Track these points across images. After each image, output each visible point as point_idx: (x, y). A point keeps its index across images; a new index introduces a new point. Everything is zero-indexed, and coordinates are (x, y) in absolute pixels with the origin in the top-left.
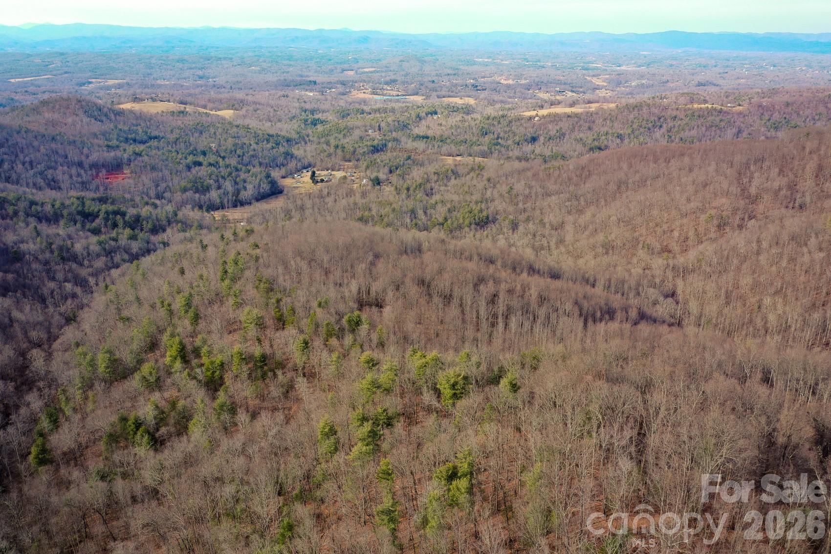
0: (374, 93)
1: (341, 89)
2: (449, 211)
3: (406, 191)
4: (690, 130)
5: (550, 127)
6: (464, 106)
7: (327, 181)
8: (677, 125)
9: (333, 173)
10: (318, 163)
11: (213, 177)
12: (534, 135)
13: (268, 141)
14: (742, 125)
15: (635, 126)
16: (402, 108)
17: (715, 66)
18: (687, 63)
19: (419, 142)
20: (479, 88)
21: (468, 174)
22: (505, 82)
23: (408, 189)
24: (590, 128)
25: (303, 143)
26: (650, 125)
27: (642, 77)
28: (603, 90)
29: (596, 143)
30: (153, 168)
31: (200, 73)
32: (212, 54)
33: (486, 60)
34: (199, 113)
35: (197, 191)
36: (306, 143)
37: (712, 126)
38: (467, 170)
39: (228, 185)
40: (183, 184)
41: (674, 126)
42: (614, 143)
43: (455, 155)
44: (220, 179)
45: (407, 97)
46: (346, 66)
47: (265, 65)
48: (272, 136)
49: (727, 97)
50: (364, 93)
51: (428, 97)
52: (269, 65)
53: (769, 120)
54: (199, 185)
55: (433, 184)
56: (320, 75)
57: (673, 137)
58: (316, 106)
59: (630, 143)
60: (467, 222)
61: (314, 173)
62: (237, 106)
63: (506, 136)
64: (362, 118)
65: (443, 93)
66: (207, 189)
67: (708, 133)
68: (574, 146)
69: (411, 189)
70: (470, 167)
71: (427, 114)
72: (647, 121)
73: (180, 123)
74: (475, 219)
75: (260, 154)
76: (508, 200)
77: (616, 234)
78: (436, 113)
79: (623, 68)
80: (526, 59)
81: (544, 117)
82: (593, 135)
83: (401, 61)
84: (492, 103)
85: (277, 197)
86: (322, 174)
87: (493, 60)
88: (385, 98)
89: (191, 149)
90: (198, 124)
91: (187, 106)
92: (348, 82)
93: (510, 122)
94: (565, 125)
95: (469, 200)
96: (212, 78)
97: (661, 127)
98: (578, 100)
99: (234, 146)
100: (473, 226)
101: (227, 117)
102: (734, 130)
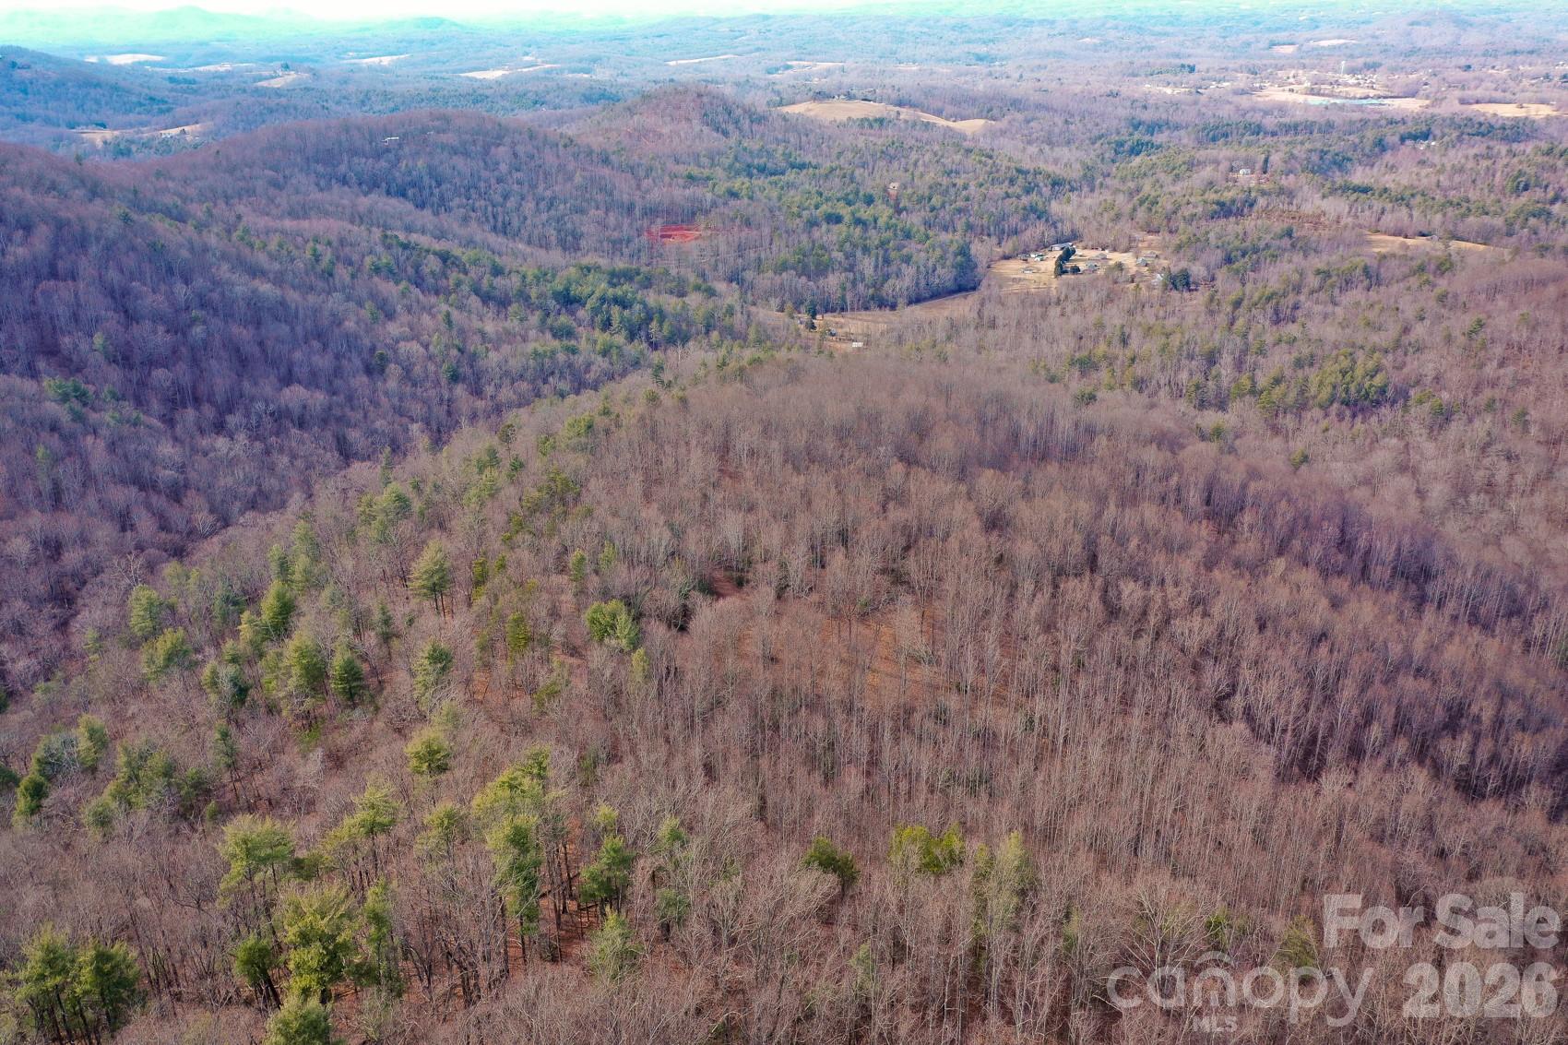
0: (1309, 92)
1: (1243, 82)
7: (1083, 273)
9: (1110, 255)
11: (848, 246)
13: (1011, 182)
19: (1337, 200)
21: (1405, 277)
30: (746, 223)
31: (984, 50)
34: (921, 123)
35: (804, 271)
36: (1091, 190)
38: (1405, 270)
40: (785, 255)
43: (1410, 233)
44: (859, 252)
45: (1385, 101)
46: (1284, 35)
47: (1113, 35)
48: (1027, 173)
50: (1290, 90)
51: (1436, 101)
52: (1124, 35)
54: (811, 260)
55: (1303, 298)
56: (1214, 54)
60: (1324, 395)
65: (1481, 93)
66: (822, 270)
69: (1246, 303)
70: (1415, 264)
71: (1403, 140)
74: (1347, 390)
78: (1426, 136)
86: (1084, 256)
88: (1327, 100)
89: (849, 190)
91: (903, 110)
92: (1269, 67)
96: (1002, 59)
99: (931, 188)
100: (1335, 408)
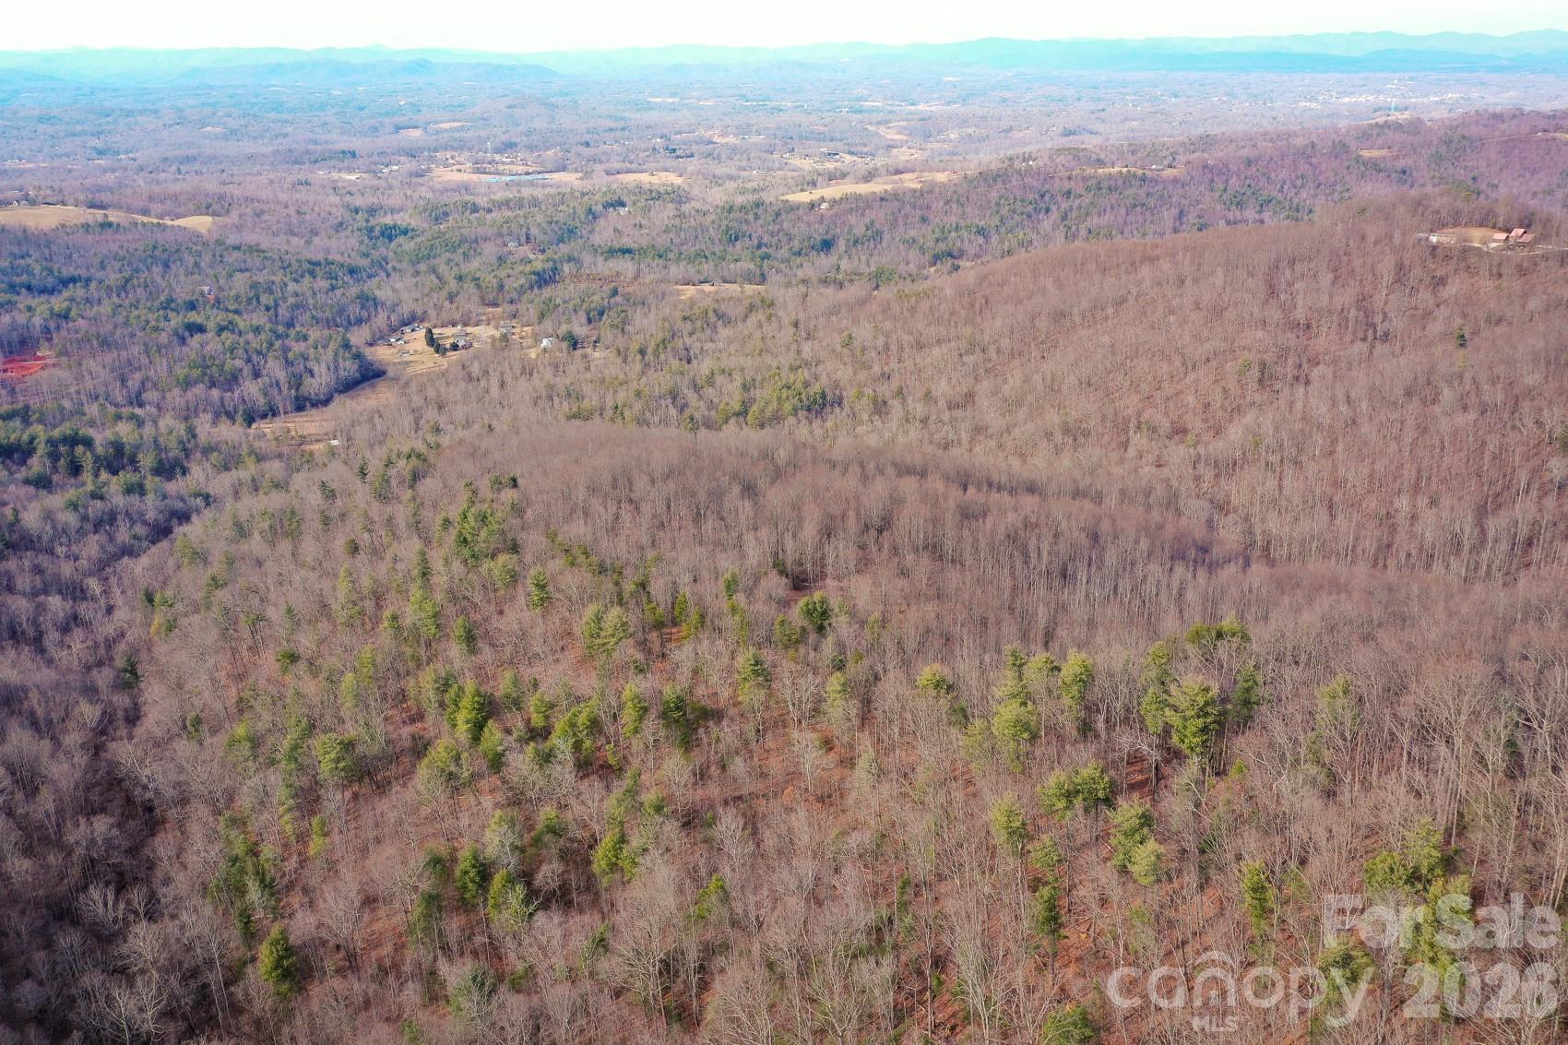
0: (478, 171)
1: (409, 165)
2: (745, 387)
3: (639, 357)
4: (1100, 215)
5: (852, 219)
6: (669, 189)
7: (463, 347)
8: (1075, 207)
9: (469, 329)
10: (432, 313)
11: (240, 352)
12: (826, 237)
13: (312, 274)
14: (1184, 202)
15: (1004, 211)
16: (553, 196)
17: (1079, 99)
18: (1029, 96)
19: (621, 262)
20: (678, 153)
21: (747, 315)
22: (723, 141)
23: (642, 352)
24: (924, 220)
25: (383, 275)
26: (1030, 208)
27: (964, 122)
28: (905, 148)
29: (942, 246)
30: (106, 343)
31: (95, 142)
32: (107, 104)
33: (670, 100)
34: (144, 224)
35: (213, 384)
36: (388, 275)
37: (1135, 206)
38: (739, 310)
39: (275, 369)
40: (181, 371)
41: (1071, 208)
42: (972, 244)
43: (694, 281)
44: (255, 358)
45: (547, 176)
46: (401, 120)
47: (233, 124)
48: (318, 264)
49: (1133, 153)
50: (459, 170)
51: (588, 175)
52: (243, 122)
53: (1225, 190)
54: (215, 372)
55: (688, 341)
56: (354, 139)
57: (1074, 228)
58: (375, 201)
59: (1002, 242)
60: (788, 407)
61: (429, 331)
62: (215, 207)
63: (774, 240)
64: (477, 219)
65: (617, 166)
67: (1131, 218)
68: (903, 253)
69: (650, 351)
71: (605, 208)
72: (1022, 201)
73: (115, 247)
74: (800, 400)
75: (311, 301)
76: (848, 360)
77: (1083, 408)
78: (623, 205)
79: (921, 107)
80: (744, 96)
81: (834, 202)
82: (934, 232)
83: (509, 107)
84: (716, 180)
85: (373, 386)
86: (447, 334)
87: (682, 99)
88: (503, 178)
89: (163, 298)
90: (155, 247)
91: (108, 212)
92: (421, 150)
93: (778, 214)
94: (879, 215)
95: (774, 364)
96: (127, 152)
97: (1048, 210)
98: (876, 169)
99: (251, 287)
100: (802, 414)
101: (203, 230)
102: (1175, 211)
